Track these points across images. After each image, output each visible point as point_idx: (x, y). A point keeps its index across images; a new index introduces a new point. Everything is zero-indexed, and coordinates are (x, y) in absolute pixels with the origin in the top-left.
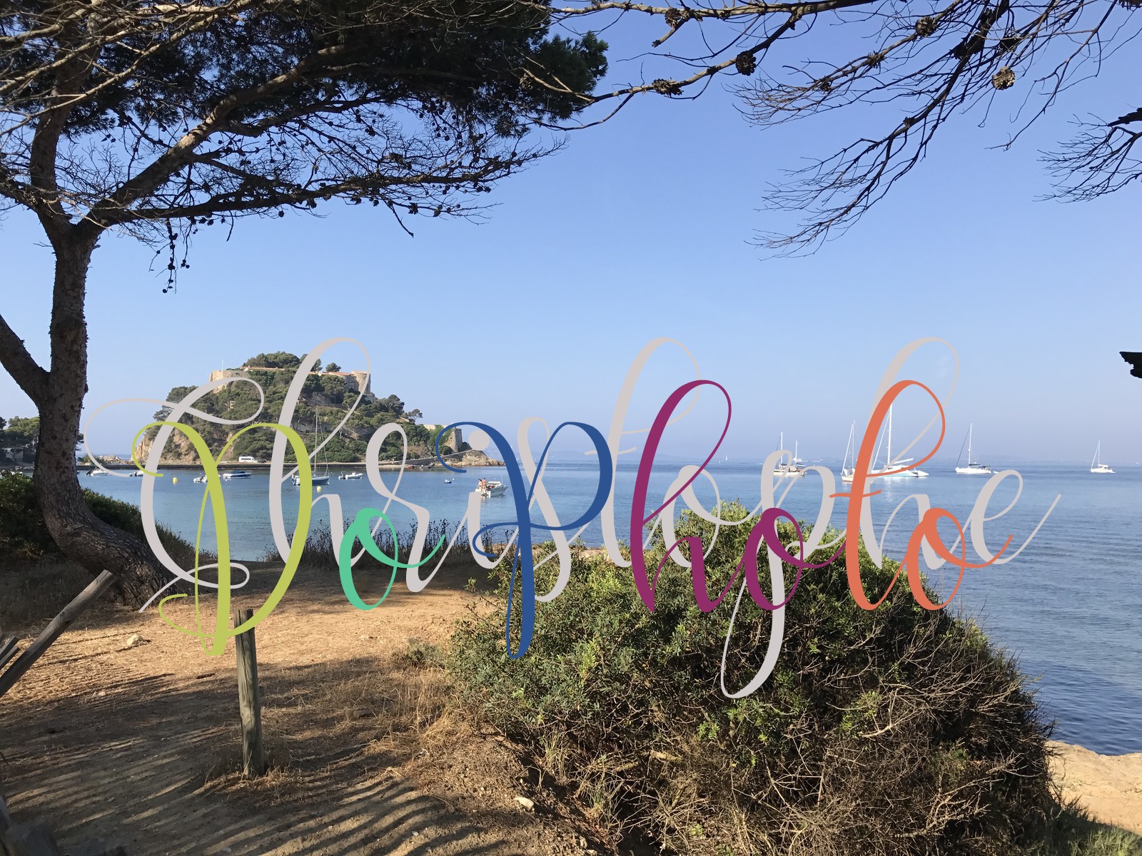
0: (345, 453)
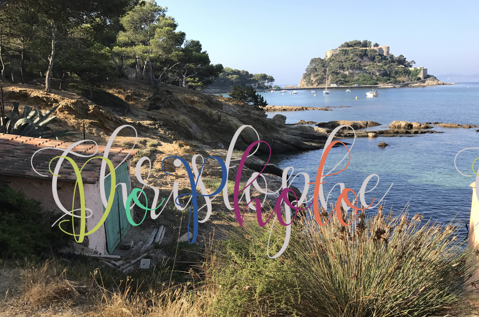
0: (372, 81)
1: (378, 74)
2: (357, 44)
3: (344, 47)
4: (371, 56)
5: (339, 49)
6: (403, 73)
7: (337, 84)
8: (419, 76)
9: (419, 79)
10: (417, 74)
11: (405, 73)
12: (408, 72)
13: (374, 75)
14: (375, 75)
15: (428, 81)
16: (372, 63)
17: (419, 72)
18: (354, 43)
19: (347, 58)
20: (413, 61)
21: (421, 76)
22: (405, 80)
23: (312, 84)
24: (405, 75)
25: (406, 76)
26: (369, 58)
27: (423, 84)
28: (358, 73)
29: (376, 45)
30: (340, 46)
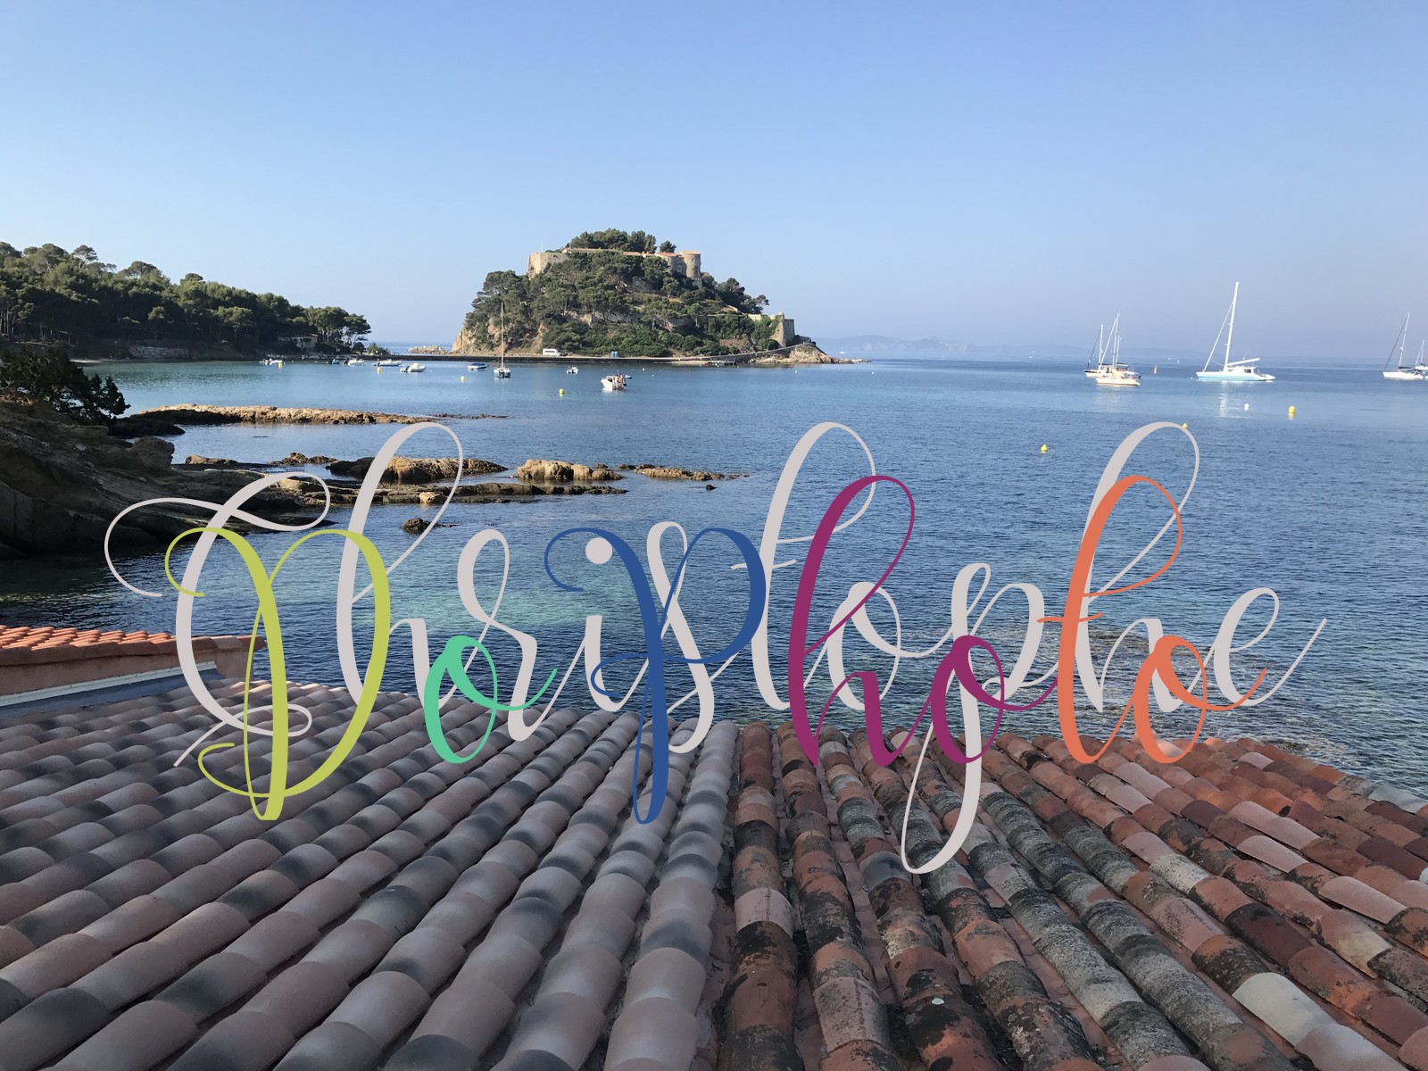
0: (654, 347)
1: (670, 326)
2: (617, 241)
3: (582, 246)
4: (653, 278)
5: (565, 251)
6: (736, 328)
7: (560, 350)
8: (773, 337)
9: (775, 345)
10: (770, 332)
11: (739, 327)
12: (747, 325)
13: (660, 329)
14: (663, 329)
15: (797, 353)
16: (654, 296)
17: (775, 328)
18: (608, 236)
19: (587, 278)
20: (762, 297)
21: (778, 337)
22: (740, 348)
23: (492, 346)
24: (741, 334)
25: (744, 335)
26: (646, 280)
27: (785, 360)
28: (619, 322)
29: (668, 248)
30: (570, 241)
